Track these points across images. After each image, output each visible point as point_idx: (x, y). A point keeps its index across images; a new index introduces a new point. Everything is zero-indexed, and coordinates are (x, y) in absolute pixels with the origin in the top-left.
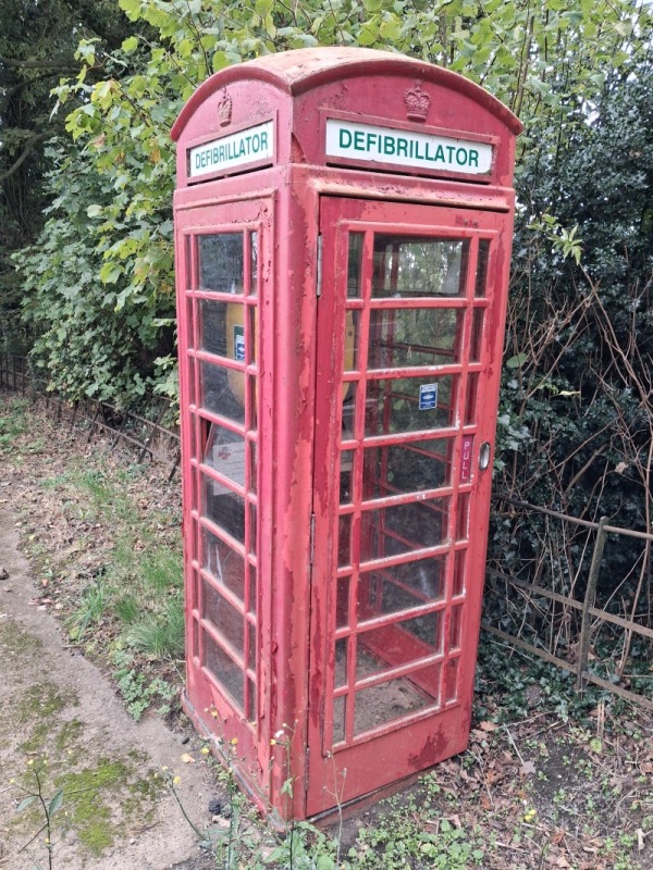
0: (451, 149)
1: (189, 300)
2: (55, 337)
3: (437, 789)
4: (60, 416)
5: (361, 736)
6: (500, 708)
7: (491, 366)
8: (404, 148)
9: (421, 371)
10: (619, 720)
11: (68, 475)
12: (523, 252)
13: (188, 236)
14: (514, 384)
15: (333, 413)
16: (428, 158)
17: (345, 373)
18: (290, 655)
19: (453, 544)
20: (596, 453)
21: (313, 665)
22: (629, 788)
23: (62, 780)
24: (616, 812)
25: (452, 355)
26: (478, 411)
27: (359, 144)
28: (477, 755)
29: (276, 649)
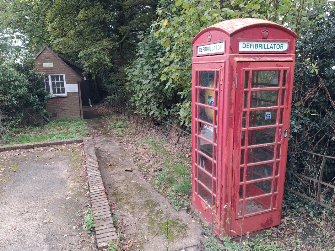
0: (275, 45)
1: (196, 89)
2: (138, 96)
3: (270, 234)
4: (138, 122)
5: (247, 215)
6: (291, 213)
7: (288, 107)
8: (261, 46)
9: (266, 108)
10: (330, 217)
11: (144, 141)
12: (300, 69)
13: (197, 71)
14: (297, 111)
15: (240, 120)
16: (268, 48)
17: (243, 109)
18: (227, 189)
19: (276, 160)
20: (326, 134)
21: (233, 192)
22: (332, 236)
23: (159, 224)
24: (328, 243)
25: (275, 103)
26: (283, 120)
27: (248, 47)
28: (283, 226)
29: (222, 187)
